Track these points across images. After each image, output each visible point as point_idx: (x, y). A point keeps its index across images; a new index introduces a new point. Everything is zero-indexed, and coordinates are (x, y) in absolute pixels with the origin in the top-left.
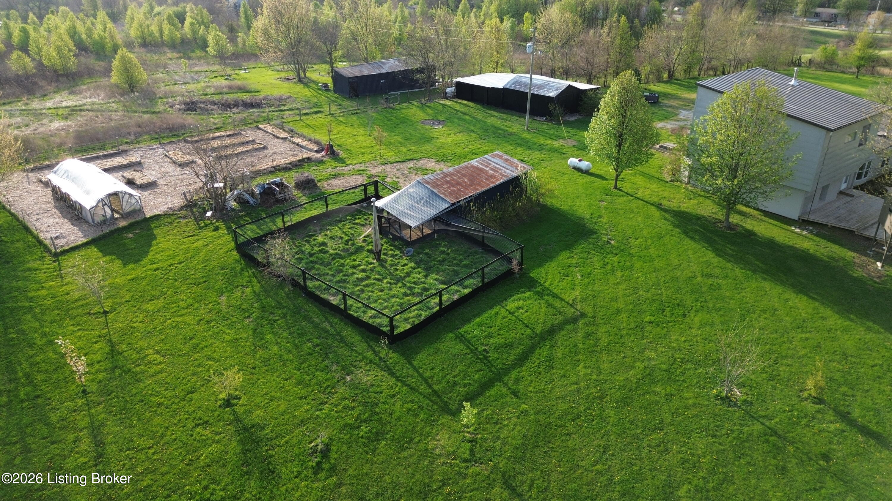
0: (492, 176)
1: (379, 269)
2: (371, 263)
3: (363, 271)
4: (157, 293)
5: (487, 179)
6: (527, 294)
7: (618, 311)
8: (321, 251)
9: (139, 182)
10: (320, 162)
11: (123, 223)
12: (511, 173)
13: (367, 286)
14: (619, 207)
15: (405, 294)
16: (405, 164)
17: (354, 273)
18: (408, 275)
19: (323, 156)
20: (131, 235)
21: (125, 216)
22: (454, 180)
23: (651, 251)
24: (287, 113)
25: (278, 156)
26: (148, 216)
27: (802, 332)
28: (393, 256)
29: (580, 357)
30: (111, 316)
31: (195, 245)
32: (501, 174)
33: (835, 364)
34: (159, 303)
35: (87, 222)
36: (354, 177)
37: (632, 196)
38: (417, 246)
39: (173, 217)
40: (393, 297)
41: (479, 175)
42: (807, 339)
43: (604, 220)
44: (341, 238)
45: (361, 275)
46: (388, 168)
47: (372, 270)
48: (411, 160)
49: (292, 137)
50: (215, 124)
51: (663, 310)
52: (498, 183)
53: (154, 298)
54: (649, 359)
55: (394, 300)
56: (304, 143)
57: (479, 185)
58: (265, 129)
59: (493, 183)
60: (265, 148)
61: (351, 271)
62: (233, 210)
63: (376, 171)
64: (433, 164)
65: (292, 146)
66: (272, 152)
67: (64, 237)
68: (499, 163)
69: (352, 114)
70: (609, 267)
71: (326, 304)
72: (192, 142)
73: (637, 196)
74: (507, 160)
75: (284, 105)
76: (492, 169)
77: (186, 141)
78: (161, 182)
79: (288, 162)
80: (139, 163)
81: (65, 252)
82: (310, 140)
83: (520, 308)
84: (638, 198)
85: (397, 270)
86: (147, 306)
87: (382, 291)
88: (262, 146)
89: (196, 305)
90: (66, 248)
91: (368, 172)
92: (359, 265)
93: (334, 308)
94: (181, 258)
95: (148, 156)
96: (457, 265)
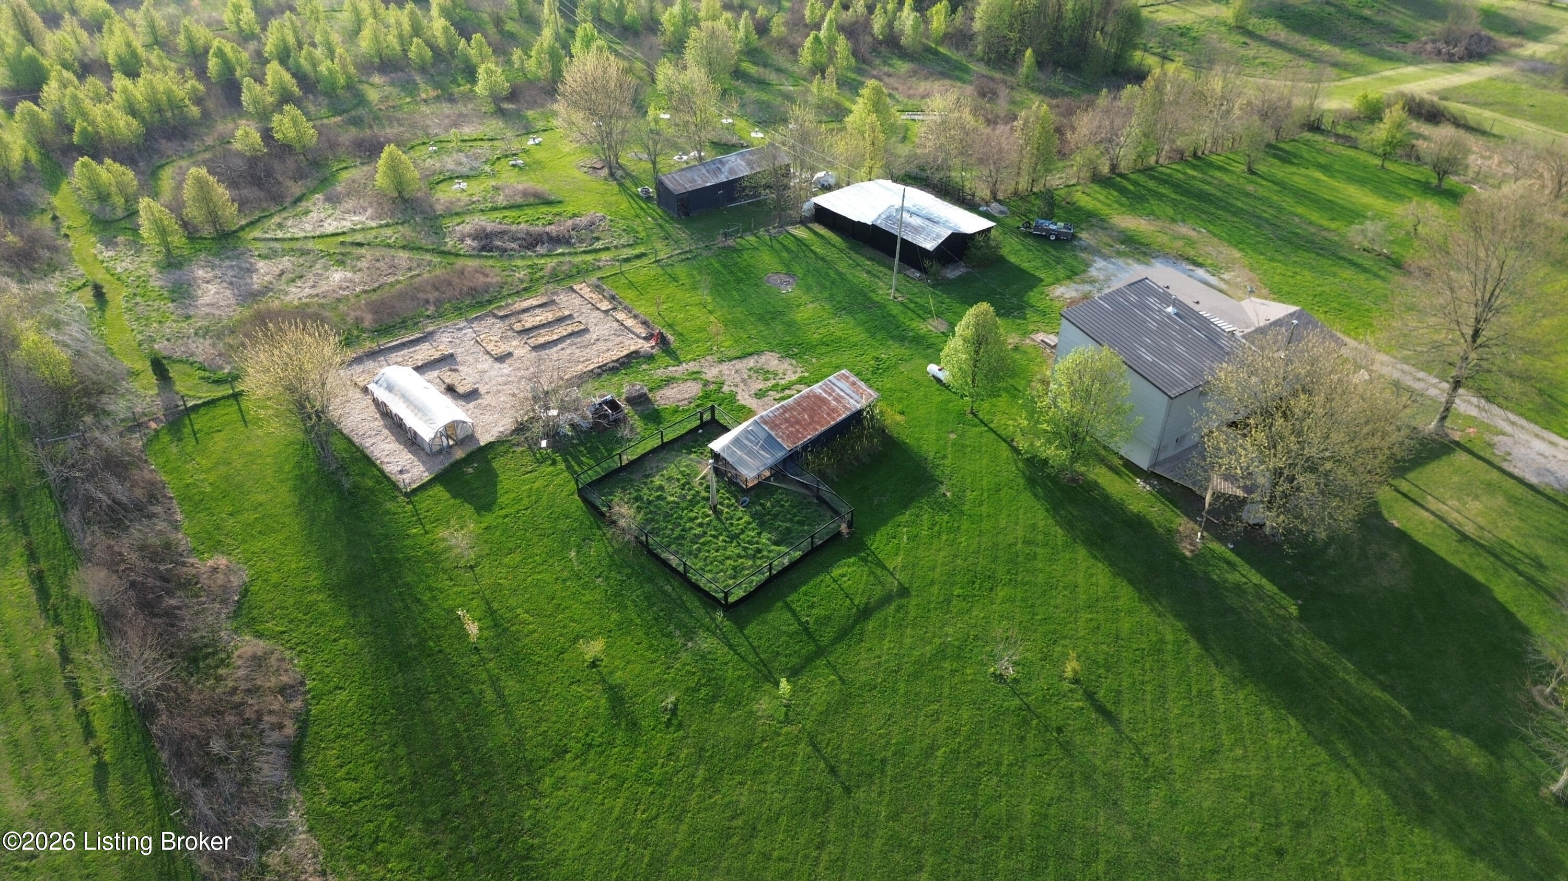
0: (834, 410)
1: (715, 523)
2: (709, 516)
3: (700, 525)
4: (511, 545)
5: (828, 414)
6: (852, 560)
7: (932, 583)
8: (659, 498)
9: (461, 390)
10: (650, 358)
11: (459, 454)
12: (855, 403)
13: (704, 544)
14: (968, 443)
15: (739, 556)
16: (745, 361)
17: (691, 528)
18: (743, 532)
19: (652, 347)
20: (470, 470)
21: (460, 443)
22: (793, 417)
23: (984, 508)
24: (605, 256)
25: (602, 346)
26: (482, 444)
27: (1091, 612)
28: (728, 506)
29: (888, 630)
30: (477, 570)
31: (536, 485)
32: (844, 407)
33: (1104, 647)
34: (517, 558)
35: (423, 450)
36: (689, 384)
37: (986, 425)
38: (752, 493)
39: (507, 445)
40: (728, 558)
41: (820, 408)
42: (1091, 620)
43: (947, 462)
44: (678, 480)
45: (698, 531)
46: (725, 367)
47: (708, 524)
48: (751, 354)
49: (614, 309)
50: (522, 281)
51: (974, 583)
52: (839, 419)
53: (511, 551)
54: (947, 635)
55: (728, 562)
56: (630, 322)
57: (819, 423)
58: (582, 292)
59: (834, 419)
60: (586, 330)
61: (688, 525)
62: (566, 435)
63: (711, 373)
64: (776, 362)
65: (615, 324)
66: (595, 337)
67: (408, 472)
68: (845, 388)
69: (683, 261)
70: (937, 528)
71: (665, 563)
72: (502, 318)
73: (992, 425)
74: (854, 384)
75: (598, 239)
76: (835, 399)
77: (495, 316)
78: (482, 390)
79: (614, 358)
80: (452, 355)
81: (414, 491)
82: (635, 317)
83: (844, 576)
84: (991, 430)
85: (732, 524)
86: (506, 560)
87: (717, 551)
88: (582, 327)
89: (551, 561)
90: (414, 486)
91: (703, 376)
92: (696, 518)
93: (674, 570)
94: (525, 502)
95: (458, 341)
96: (791, 521)
